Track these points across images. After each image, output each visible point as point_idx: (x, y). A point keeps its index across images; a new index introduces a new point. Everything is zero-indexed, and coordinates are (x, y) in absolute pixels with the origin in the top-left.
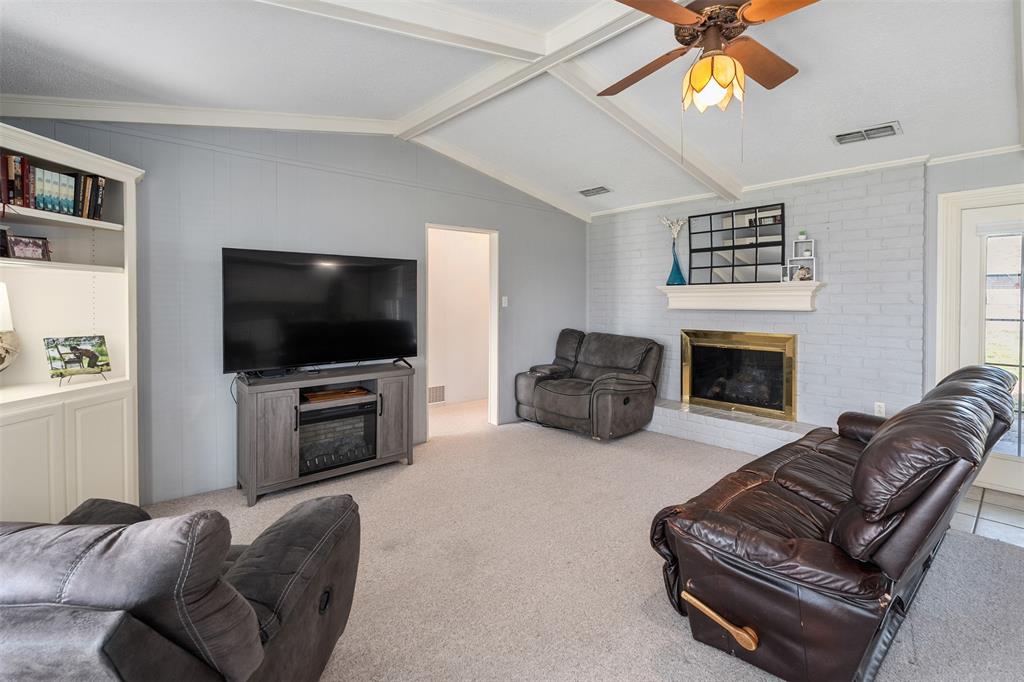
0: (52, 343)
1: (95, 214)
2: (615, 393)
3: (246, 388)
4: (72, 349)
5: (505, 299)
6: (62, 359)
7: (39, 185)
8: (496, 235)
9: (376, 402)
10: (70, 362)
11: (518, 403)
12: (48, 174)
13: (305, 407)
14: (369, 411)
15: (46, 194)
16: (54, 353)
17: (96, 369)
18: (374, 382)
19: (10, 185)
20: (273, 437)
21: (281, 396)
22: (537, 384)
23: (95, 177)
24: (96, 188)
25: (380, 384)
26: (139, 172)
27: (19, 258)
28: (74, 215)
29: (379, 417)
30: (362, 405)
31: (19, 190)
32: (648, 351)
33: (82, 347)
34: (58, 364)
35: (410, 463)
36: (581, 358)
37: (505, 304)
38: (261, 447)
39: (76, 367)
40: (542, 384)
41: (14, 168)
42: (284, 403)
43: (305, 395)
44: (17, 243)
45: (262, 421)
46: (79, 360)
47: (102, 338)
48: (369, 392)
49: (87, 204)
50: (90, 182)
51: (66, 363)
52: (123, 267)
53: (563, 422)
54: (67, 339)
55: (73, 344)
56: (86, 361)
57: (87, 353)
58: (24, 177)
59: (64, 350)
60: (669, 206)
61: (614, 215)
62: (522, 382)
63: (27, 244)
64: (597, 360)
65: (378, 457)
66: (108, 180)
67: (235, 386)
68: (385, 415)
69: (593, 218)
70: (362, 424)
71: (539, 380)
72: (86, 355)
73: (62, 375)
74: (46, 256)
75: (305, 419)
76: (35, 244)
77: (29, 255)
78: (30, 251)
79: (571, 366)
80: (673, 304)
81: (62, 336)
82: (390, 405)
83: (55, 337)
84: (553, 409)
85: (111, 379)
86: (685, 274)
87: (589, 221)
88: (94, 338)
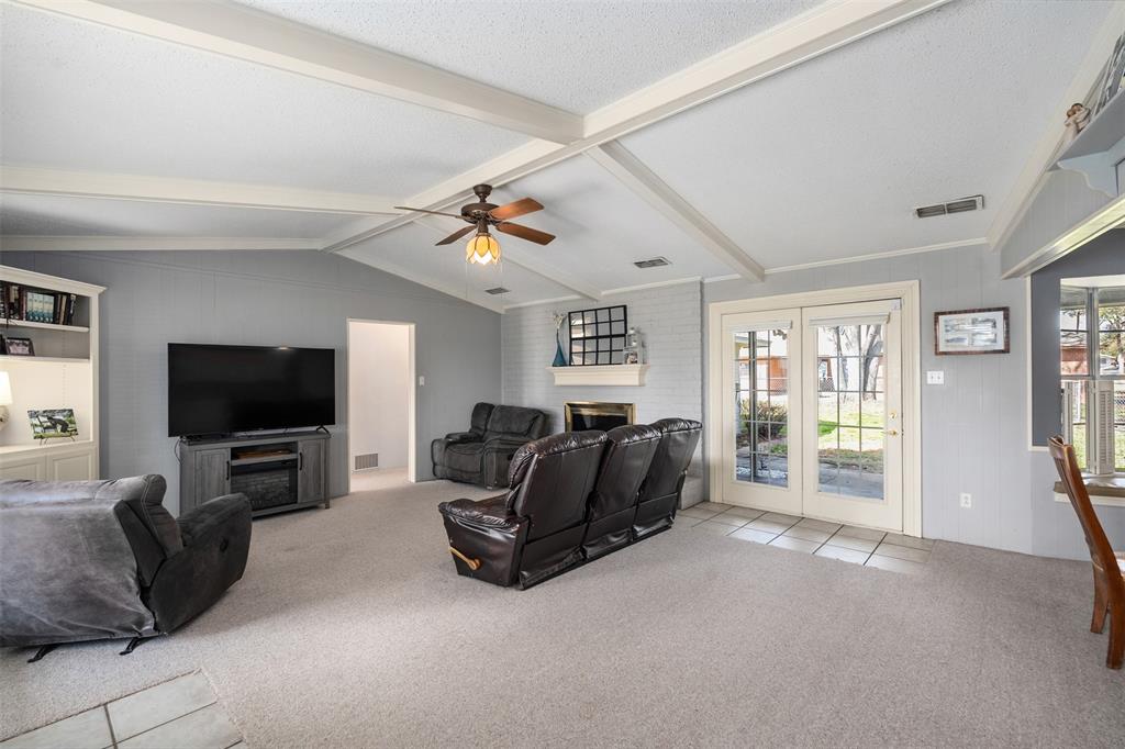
0: (34, 414)
1: (68, 321)
2: (499, 451)
3: (186, 447)
4: (49, 418)
5: (422, 379)
6: (41, 425)
7: (29, 304)
8: (413, 326)
9: (296, 460)
10: (47, 428)
11: (435, 464)
12: (36, 296)
13: (236, 463)
14: (292, 466)
15: (35, 309)
16: (36, 421)
17: (67, 433)
18: (295, 443)
19: (11, 306)
20: (209, 484)
21: (217, 454)
22: (446, 447)
23: (68, 295)
24: (69, 302)
25: (300, 445)
26: (101, 289)
27: (13, 354)
28: (53, 323)
29: (299, 472)
30: (284, 462)
31: (16, 309)
32: (535, 419)
33: (57, 417)
34: (39, 429)
35: (327, 507)
36: (489, 427)
37: (422, 383)
38: (199, 490)
39: (52, 432)
40: (451, 447)
41: (14, 295)
42: (218, 460)
43: (236, 453)
44: (11, 344)
45: (199, 473)
46: (54, 427)
47: (71, 411)
48: (291, 452)
49: (63, 314)
50: (65, 298)
51: (45, 428)
52: (89, 358)
53: (465, 476)
54: (45, 412)
55: (50, 414)
56: (59, 427)
57: (59, 421)
58: (20, 300)
59: (42, 419)
60: (556, 303)
61: (520, 308)
62: (436, 446)
63: (18, 345)
64: (499, 428)
65: (299, 501)
66: (77, 296)
67: (178, 447)
68: (304, 469)
69: (507, 311)
70: (287, 479)
71: (449, 445)
72: (59, 423)
73: (42, 437)
74: (32, 353)
75: (235, 472)
76: (24, 344)
77: (20, 352)
78: (20, 349)
79: (481, 433)
80: (558, 382)
81: (41, 409)
82: (309, 462)
83: (36, 410)
84: (457, 467)
85: (78, 440)
86: (567, 357)
87: (502, 312)
88: (65, 411)
